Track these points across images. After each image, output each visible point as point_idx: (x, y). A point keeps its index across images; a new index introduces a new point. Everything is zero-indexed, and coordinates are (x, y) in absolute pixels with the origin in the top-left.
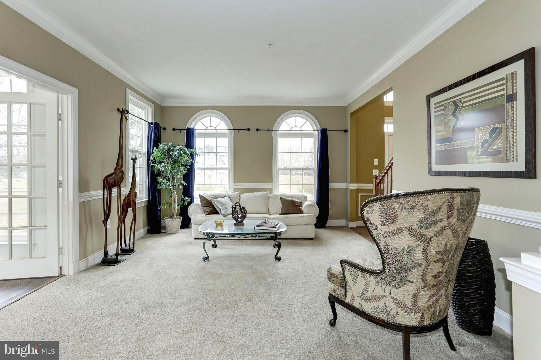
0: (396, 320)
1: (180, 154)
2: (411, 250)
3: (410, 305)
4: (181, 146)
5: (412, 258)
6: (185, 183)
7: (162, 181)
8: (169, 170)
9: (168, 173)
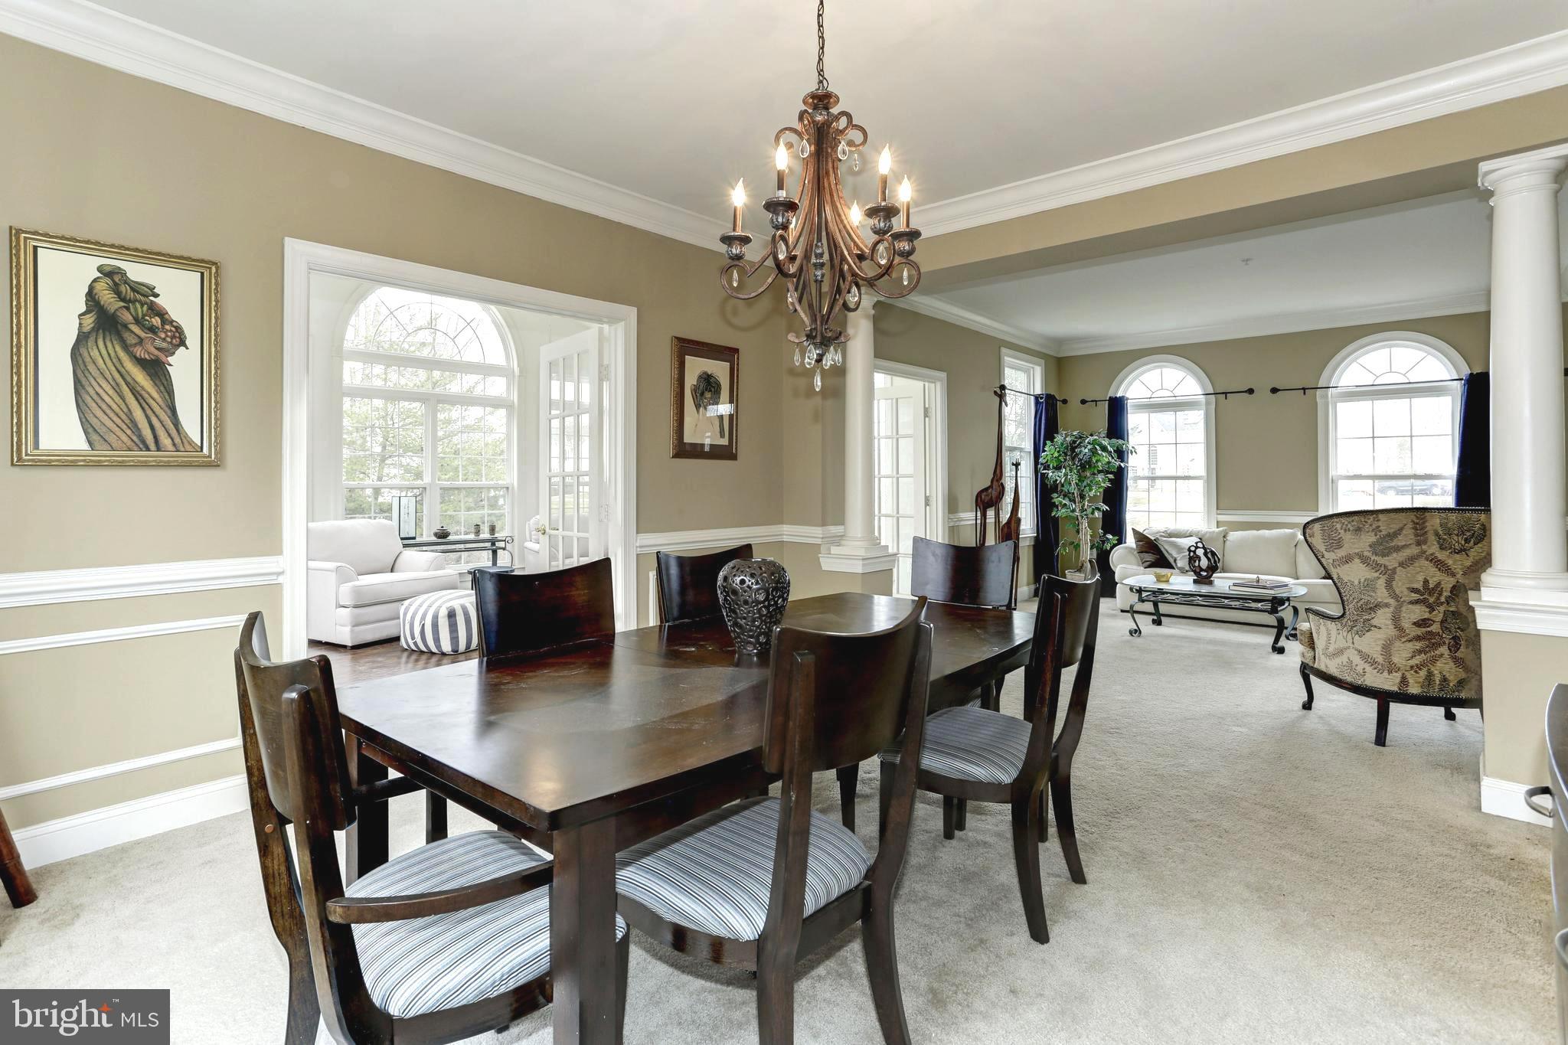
0: (1364, 681)
1: (1094, 452)
2: (1369, 585)
3: (1380, 659)
4: (1096, 437)
5: (1374, 595)
6: (1106, 508)
7: (1061, 503)
8: (1074, 482)
9: (1073, 489)
